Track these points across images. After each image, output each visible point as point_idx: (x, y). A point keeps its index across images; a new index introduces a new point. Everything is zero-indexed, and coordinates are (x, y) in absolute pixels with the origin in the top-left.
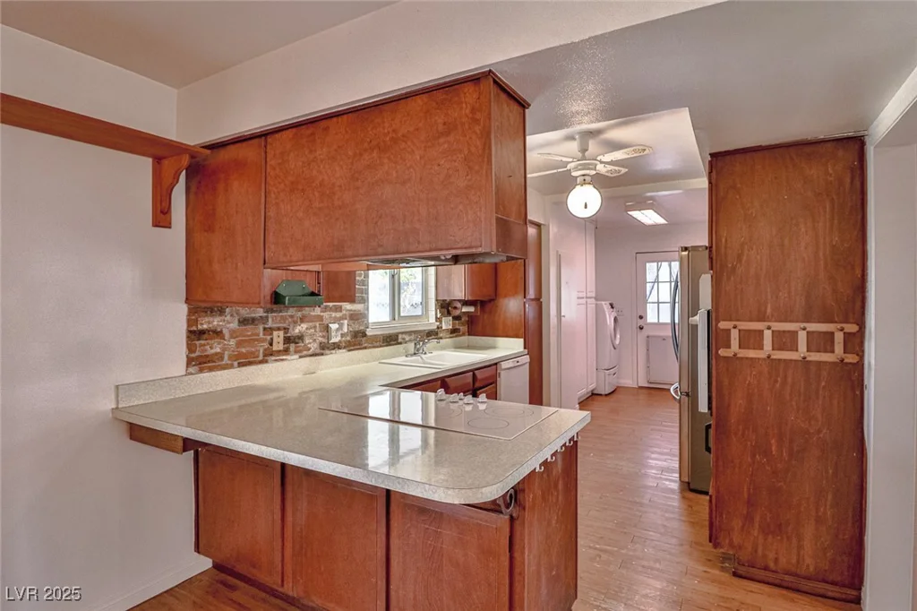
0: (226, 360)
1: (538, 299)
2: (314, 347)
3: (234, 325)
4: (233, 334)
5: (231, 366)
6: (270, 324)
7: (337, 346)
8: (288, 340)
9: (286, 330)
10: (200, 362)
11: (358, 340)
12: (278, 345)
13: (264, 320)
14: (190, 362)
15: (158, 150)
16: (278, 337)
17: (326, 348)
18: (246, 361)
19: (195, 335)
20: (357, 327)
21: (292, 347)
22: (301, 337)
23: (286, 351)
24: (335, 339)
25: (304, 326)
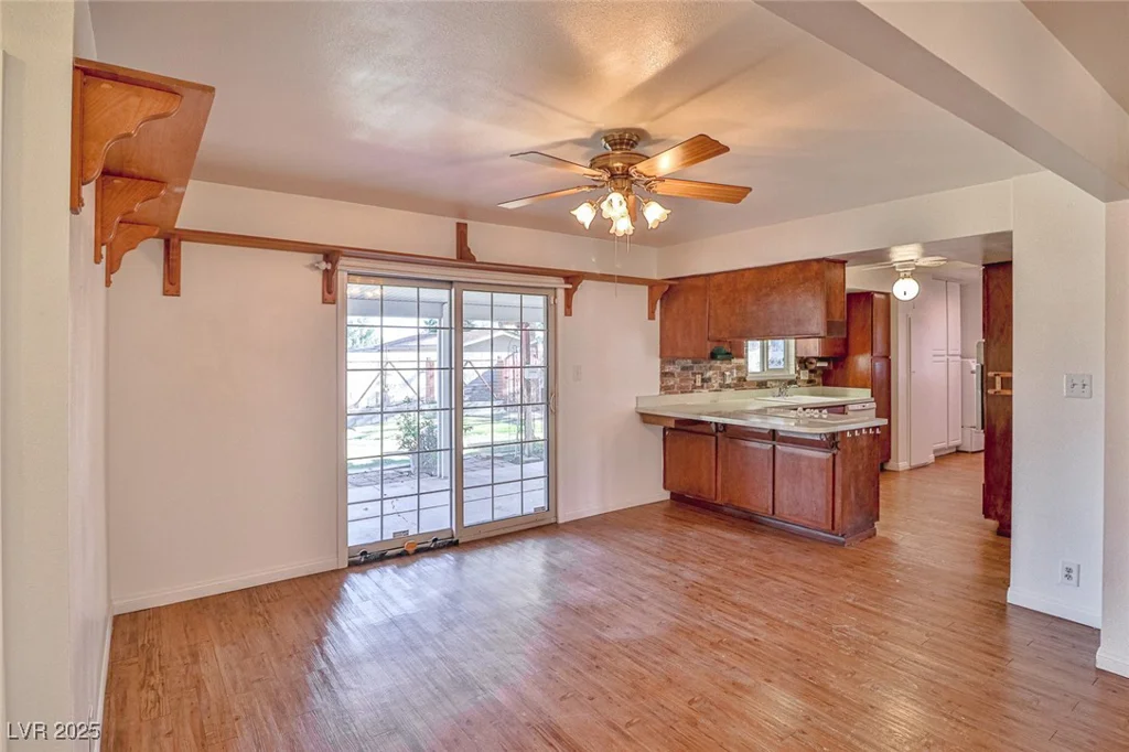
0: (675, 390)
1: (887, 357)
2: (716, 386)
3: (679, 370)
4: (679, 374)
5: (677, 393)
6: (695, 370)
7: (729, 386)
8: (703, 380)
9: (702, 374)
10: (666, 389)
11: (741, 383)
12: (699, 384)
13: (692, 368)
14: (662, 388)
15: (651, 284)
16: (699, 378)
17: (723, 386)
18: (684, 391)
19: (664, 375)
20: (740, 375)
21: (705, 385)
22: (710, 379)
23: (702, 387)
24: (728, 381)
25: (711, 372)
